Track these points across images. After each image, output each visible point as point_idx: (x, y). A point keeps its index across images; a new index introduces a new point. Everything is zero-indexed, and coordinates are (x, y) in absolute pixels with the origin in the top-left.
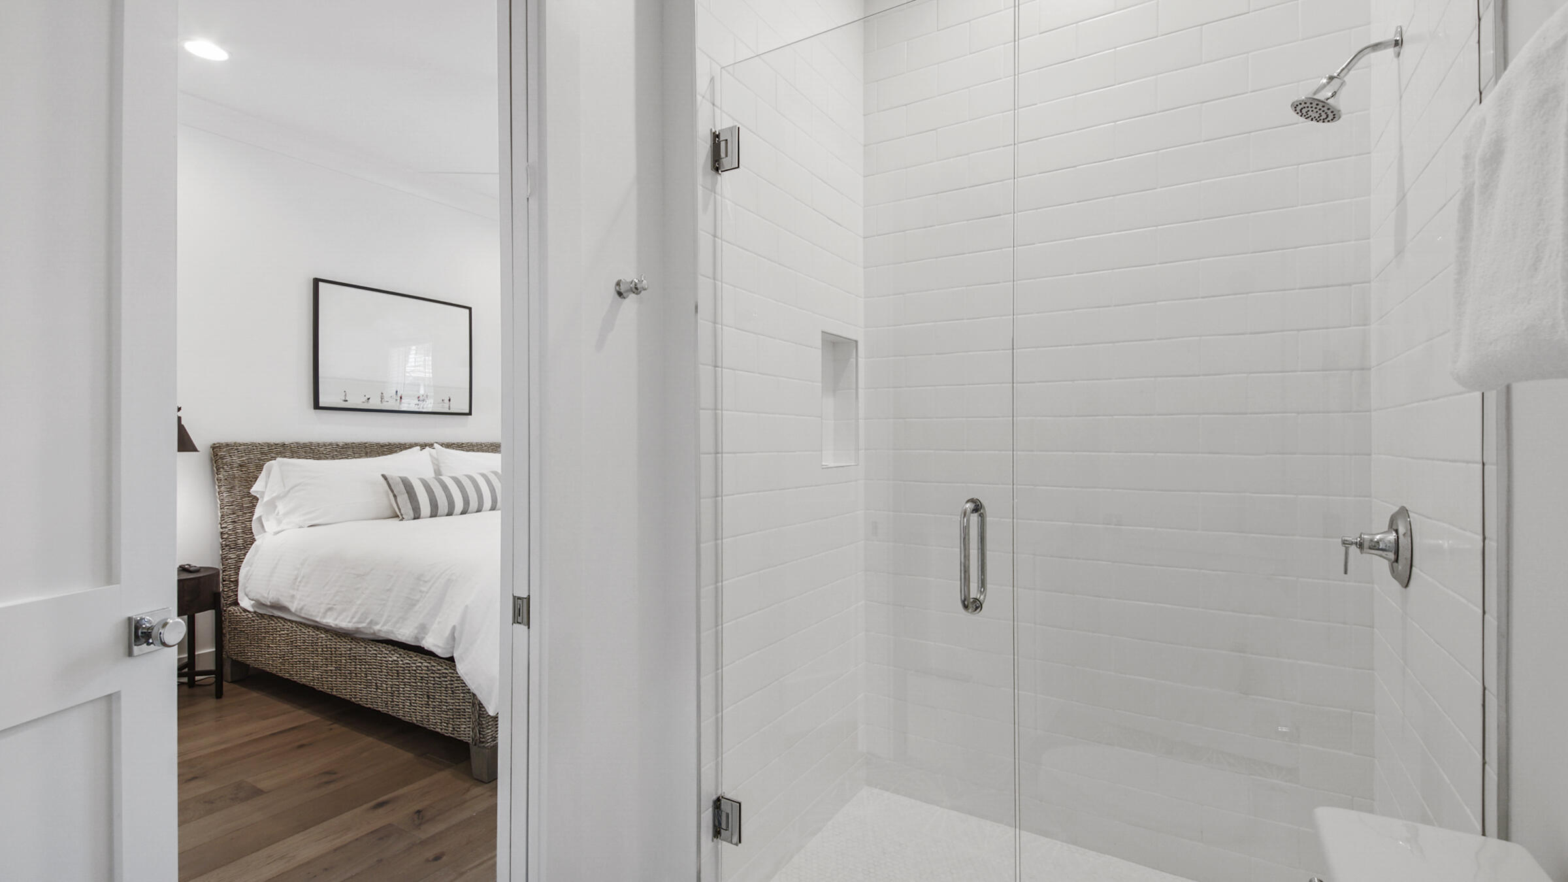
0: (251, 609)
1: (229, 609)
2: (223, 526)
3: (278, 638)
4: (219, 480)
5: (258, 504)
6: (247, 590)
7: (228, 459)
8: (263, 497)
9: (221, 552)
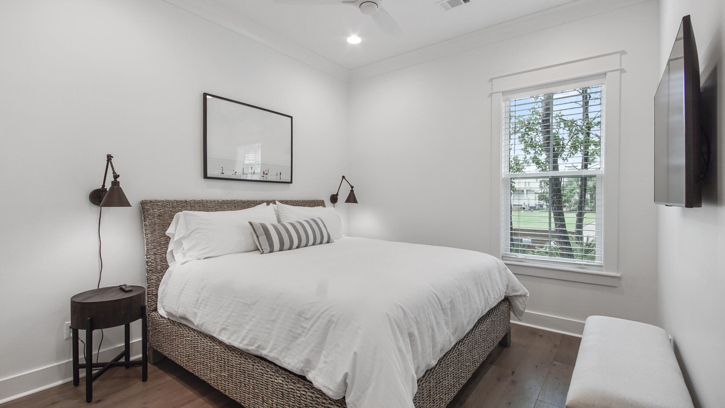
0: (166, 317)
1: (152, 314)
2: (148, 257)
3: (185, 342)
4: (145, 225)
5: (171, 241)
6: (164, 304)
7: (151, 211)
8: (173, 237)
9: (146, 275)
